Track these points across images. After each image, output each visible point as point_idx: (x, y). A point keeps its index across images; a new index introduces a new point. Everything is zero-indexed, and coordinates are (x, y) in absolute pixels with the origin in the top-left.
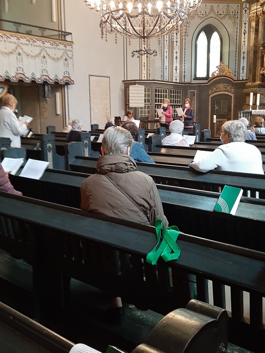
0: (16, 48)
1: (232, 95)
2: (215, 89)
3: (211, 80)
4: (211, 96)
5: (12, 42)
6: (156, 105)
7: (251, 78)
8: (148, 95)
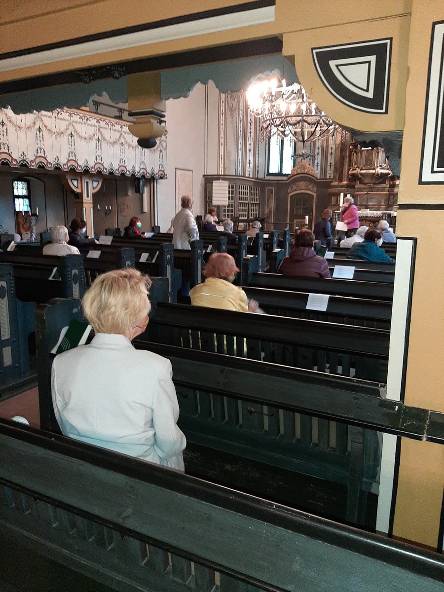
0: (120, 137)
1: (315, 195)
2: (295, 187)
3: (291, 177)
4: (290, 195)
5: (116, 131)
6: (240, 203)
7: (337, 177)
8: (232, 191)
